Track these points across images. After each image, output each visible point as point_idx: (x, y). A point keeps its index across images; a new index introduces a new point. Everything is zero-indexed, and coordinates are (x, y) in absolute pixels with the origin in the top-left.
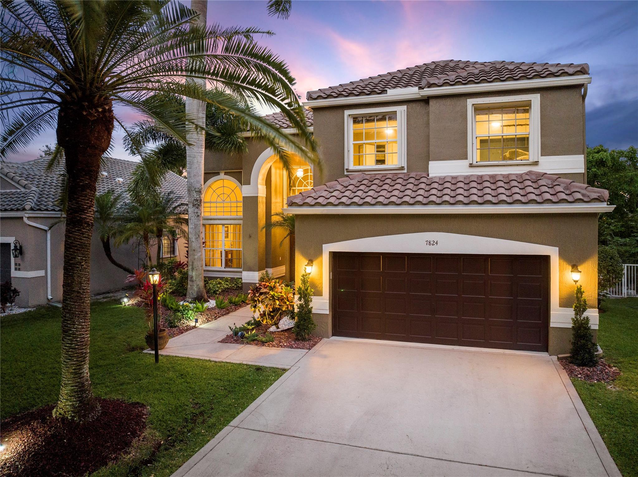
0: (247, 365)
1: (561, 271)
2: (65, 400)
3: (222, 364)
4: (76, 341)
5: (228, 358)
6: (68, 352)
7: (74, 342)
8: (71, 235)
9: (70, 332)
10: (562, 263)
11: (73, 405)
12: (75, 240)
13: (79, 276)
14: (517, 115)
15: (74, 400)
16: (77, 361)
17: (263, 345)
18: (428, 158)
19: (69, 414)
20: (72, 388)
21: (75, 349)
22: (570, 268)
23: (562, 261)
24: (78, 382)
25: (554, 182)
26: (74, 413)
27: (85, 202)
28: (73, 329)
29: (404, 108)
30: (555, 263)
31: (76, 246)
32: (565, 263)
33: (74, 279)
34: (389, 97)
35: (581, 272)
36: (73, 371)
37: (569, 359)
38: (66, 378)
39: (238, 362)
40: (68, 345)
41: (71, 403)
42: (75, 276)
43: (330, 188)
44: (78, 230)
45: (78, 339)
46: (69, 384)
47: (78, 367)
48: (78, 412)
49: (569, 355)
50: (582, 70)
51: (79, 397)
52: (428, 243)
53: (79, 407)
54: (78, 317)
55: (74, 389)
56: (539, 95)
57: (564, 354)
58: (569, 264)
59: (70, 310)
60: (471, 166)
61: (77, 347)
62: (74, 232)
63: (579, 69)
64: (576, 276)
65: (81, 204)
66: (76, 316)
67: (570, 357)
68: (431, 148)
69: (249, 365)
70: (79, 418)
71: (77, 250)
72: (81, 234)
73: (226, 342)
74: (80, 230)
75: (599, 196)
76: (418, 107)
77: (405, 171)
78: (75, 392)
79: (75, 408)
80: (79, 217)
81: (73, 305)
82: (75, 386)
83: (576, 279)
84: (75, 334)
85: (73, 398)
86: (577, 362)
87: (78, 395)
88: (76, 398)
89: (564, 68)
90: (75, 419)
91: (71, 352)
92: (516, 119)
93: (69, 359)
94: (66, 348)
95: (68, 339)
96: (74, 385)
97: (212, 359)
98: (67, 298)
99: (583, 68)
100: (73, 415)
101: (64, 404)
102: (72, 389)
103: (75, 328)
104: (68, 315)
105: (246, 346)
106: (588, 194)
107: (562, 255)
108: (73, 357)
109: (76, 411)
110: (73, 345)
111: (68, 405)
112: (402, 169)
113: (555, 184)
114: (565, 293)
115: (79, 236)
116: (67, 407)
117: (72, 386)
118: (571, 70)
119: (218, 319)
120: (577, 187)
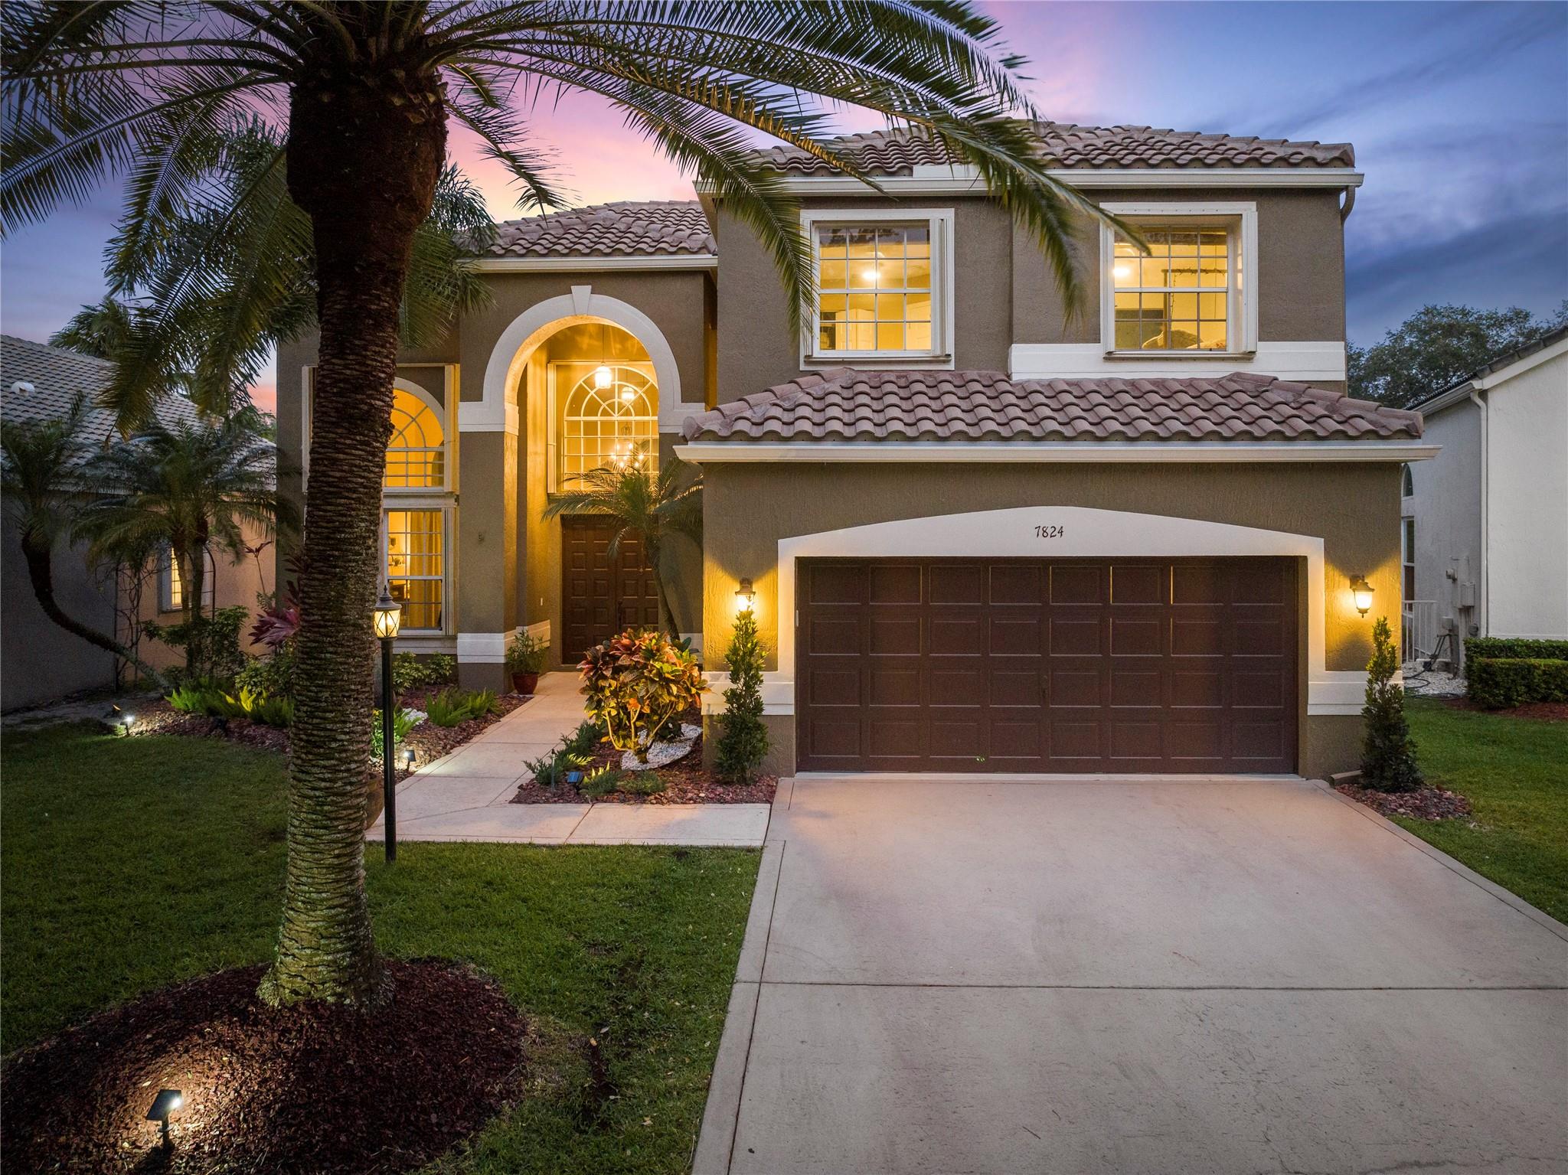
0: (642, 847)
1: (1330, 587)
2: (308, 951)
3: (572, 850)
4: (348, 770)
5: (573, 836)
6: (323, 804)
7: (341, 775)
8: (341, 456)
9: (334, 745)
10: (1331, 573)
11: (334, 962)
12: (352, 472)
13: (360, 577)
14: (1202, 247)
15: (339, 946)
16: (347, 830)
17: (644, 802)
18: (1009, 337)
19: (324, 990)
20: (333, 912)
21: (344, 794)
22: (1348, 582)
23: (1330, 568)
24: (347, 895)
25: (1300, 396)
26: (340, 984)
27: (381, 362)
28: (343, 737)
29: (948, 214)
30: (1318, 572)
31: (355, 491)
32: (1337, 573)
33: (346, 587)
34: (916, 185)
35: (1373, 590)
36: (336, 861)
37: (1361, 780)
38: (311, 885)
39: (617, 843)
40: (323, 784)
41: (330, 958)
42: (349, 578)
43: (784, 400)
44: (362, 443)
45: (353, 766)
46: (322, 900)
47: (348, 850)
48: (351, 981)
49: (1358, 772)
50: (1345, 157)
51: (350, 939)
52: (1041, 532)
53: (351, 966)
54: (356, 699)
55: (337, 915)
56: (1254, 203)
57: (1347, 771)
58: (1345, 575)
59: (335, 680)
60: (1109, 357)
61: (349, 788)
62: (350, 446)
63: (1336, 154)
64: (1365, 599)
65: (372, 366)
66: (350, 697)
67: (1362, 776)
68: (1017, 313)
69: (650, 847)
70: (358, 997)
71: (359, 500)
72: (369, 453)
73: (534, 802)
74: (368, 444)
75: (1407, 426)
76: (982, 216)
77: (951, 366)
78: (340, 924)
79: (340, 969)
80: (366, 404)
81: (341, 663)
82: (342, 906)
83: (1363, 606)
84: (346, 751)
85: (333, 940)
86: (1385, 783)
87: (346, 931)
88: (341, 943)
89: (1300, 150)
90: (348, 1001)
91: (333, 803)
92: (1199, 257)
93: (325, 827)
94: (317, 793)
95: (325, 767)
96: (336, 902)
97: (536, 841)
98: (324, 642)
99: (1345, 152)
100: (339, 990)
101: (305, 964)
102: (332, 917)
103: (346, 733)
104: (327, 694)
105: (596, 806)
106: (1384, 421)
107: (1333, 556)
108: (336, 819)
109: (348, 977)
110: (340, 784)
111: (322, 963)
112: (944, 362)
113: (1304, 399)
114: (1337, 637)
115: (364, 460)
116: (320, 969)
117: (329, 908)
118: (1320, 156)
119: (455, 751)
120: (1355, 407)
